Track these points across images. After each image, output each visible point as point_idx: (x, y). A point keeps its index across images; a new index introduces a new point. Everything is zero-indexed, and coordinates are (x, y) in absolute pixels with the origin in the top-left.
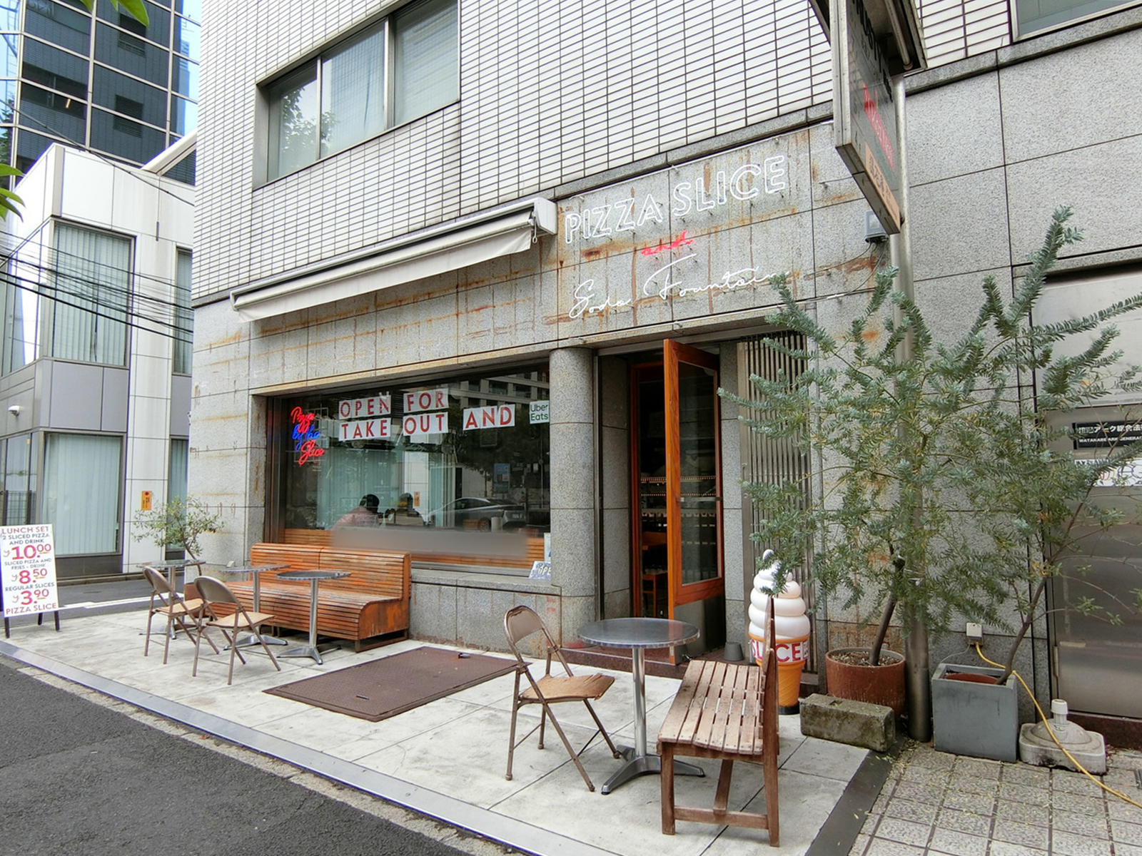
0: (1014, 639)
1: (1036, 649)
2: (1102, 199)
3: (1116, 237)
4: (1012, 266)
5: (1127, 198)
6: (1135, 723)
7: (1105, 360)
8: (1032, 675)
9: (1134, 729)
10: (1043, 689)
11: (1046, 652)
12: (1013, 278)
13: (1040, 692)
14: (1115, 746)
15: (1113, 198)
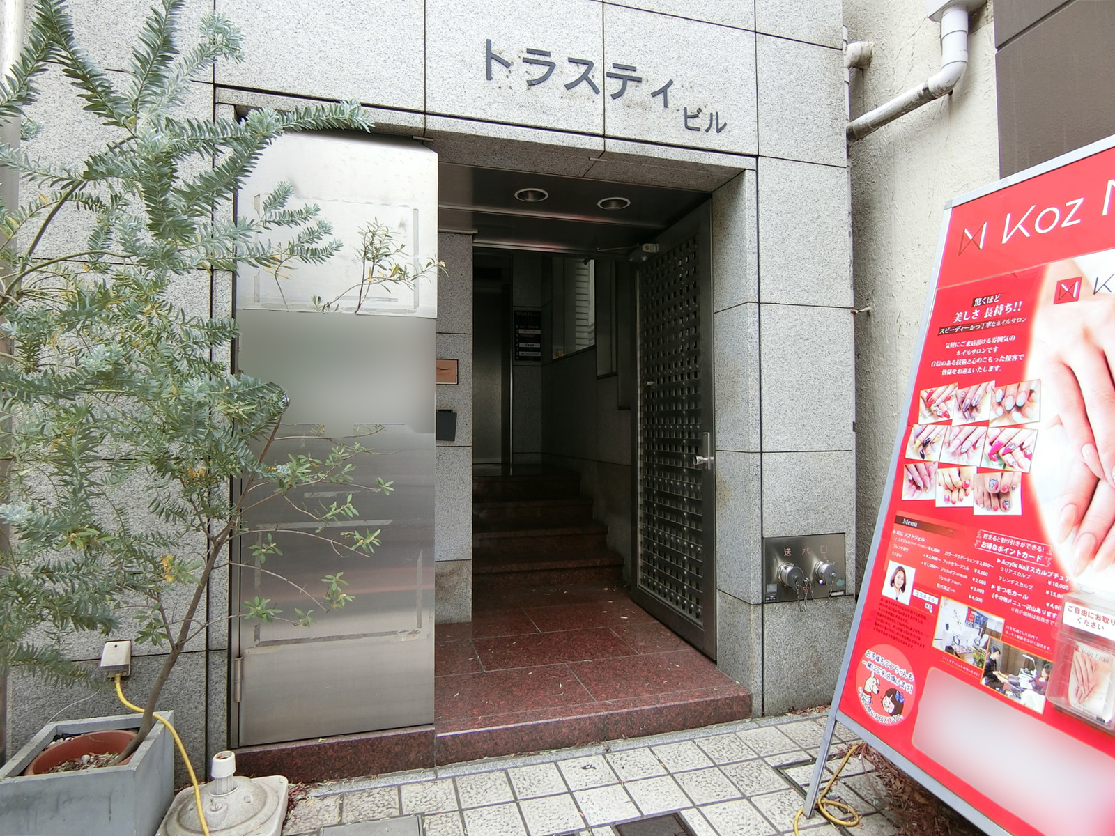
0: (167, 657)
1: (212, 666)
2: (338, 28)
3: (350, 86)
4: (216, 86)
5: (366, 38)
6: (332, 745)
7: (291, 214)
8: (203, 708)
9: (330, 753)
10: (216, 726)
11: (225, 669)
12: (215, 104)
13: (214, 730)
14: (306, 782)
15: (351, 32)
